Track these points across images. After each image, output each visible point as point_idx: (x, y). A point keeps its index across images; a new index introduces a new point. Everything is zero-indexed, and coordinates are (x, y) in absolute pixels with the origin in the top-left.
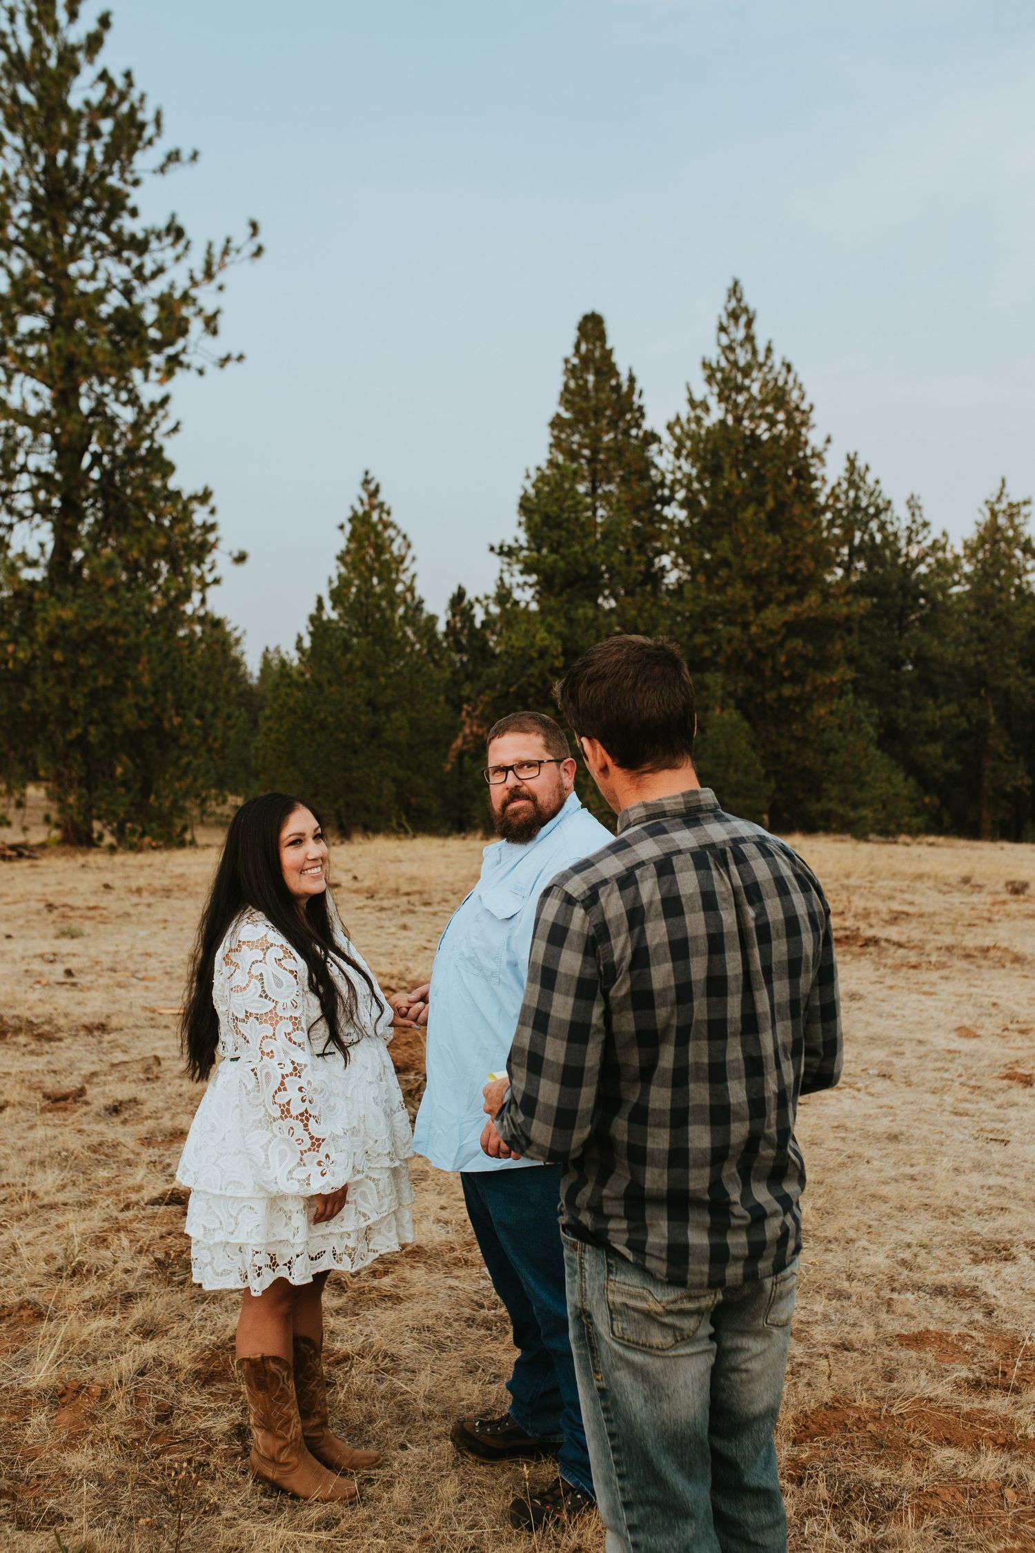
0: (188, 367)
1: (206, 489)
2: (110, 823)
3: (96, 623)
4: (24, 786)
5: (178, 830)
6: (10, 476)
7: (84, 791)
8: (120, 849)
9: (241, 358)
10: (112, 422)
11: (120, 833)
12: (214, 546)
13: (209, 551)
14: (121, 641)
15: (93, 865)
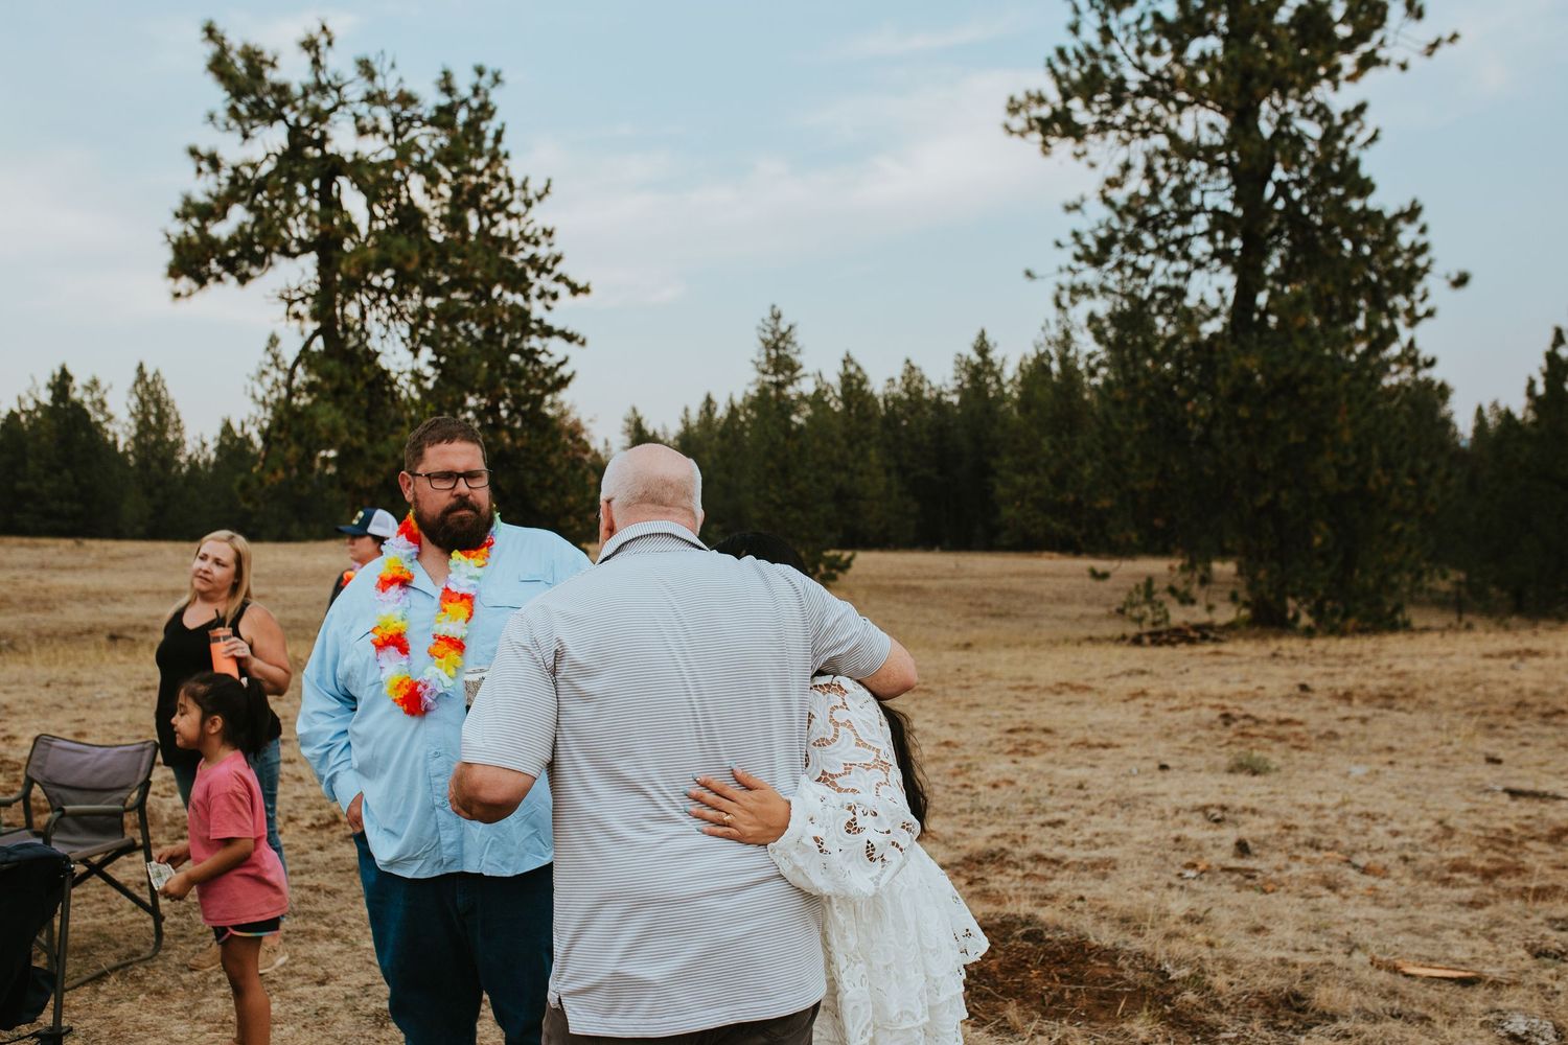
0: (1387, 63)
1: (1414, 202)
2: (1306, 601)
3: (1285, 371)
4: (1209, 561)
5: (1389, 609)
6: (1185, 218)
7: (1276, 565)
8: (1320, 633)
9: (1454, 37)
10: (1299, 140)
11: (1317, 612)
12: (1425, 270)
13: (1420, 278)
14: (1316, 389)
15: (1287, 654)
